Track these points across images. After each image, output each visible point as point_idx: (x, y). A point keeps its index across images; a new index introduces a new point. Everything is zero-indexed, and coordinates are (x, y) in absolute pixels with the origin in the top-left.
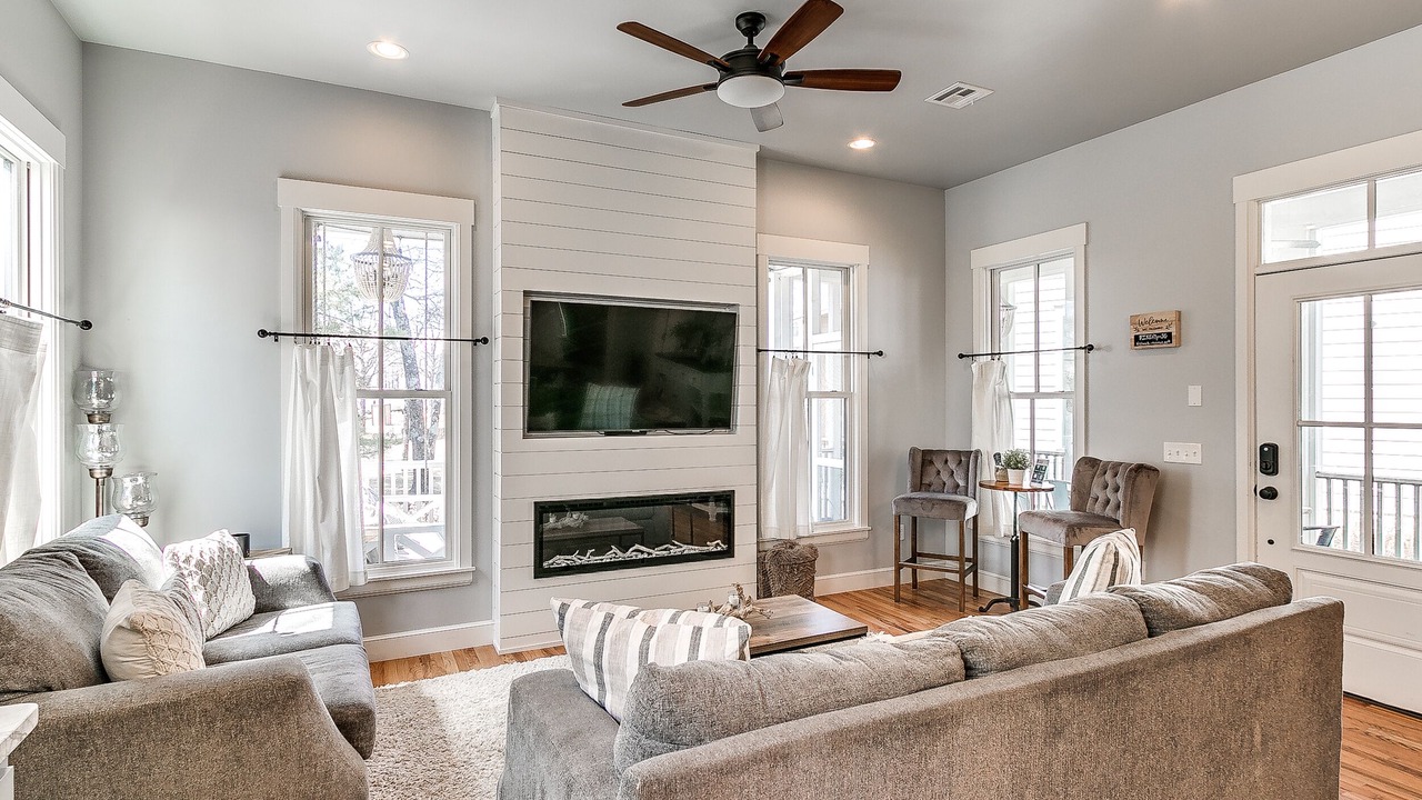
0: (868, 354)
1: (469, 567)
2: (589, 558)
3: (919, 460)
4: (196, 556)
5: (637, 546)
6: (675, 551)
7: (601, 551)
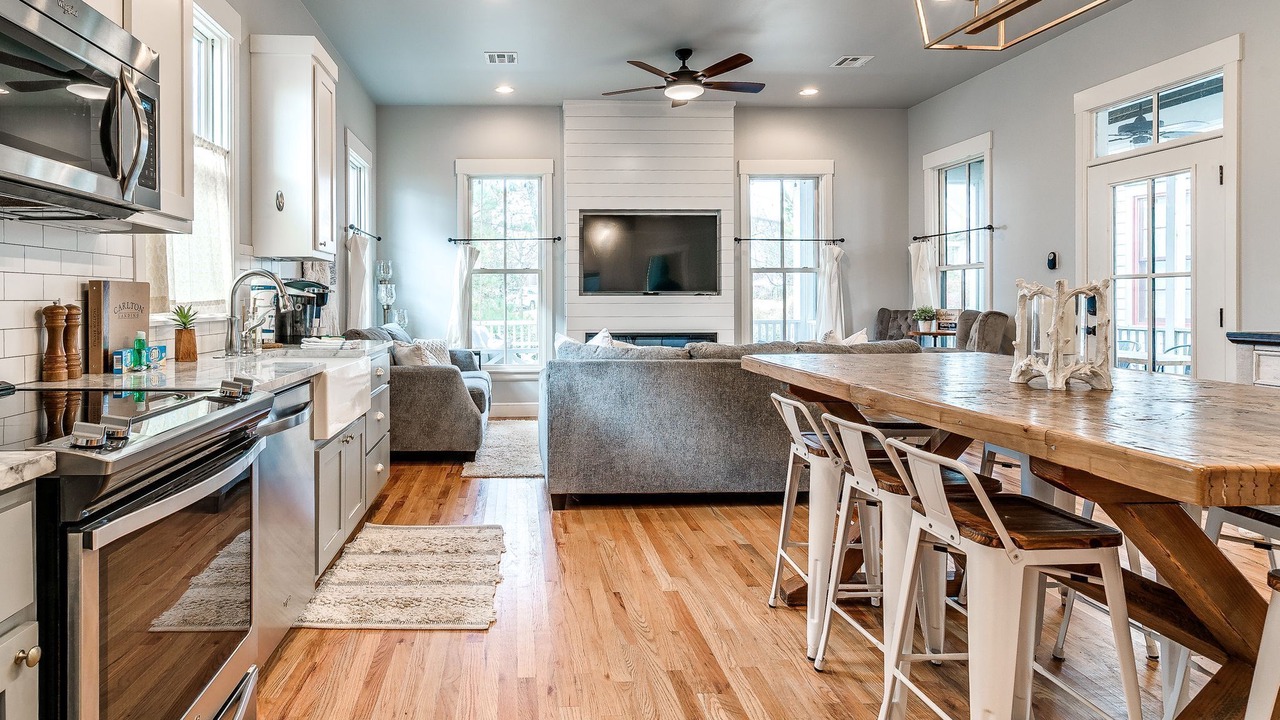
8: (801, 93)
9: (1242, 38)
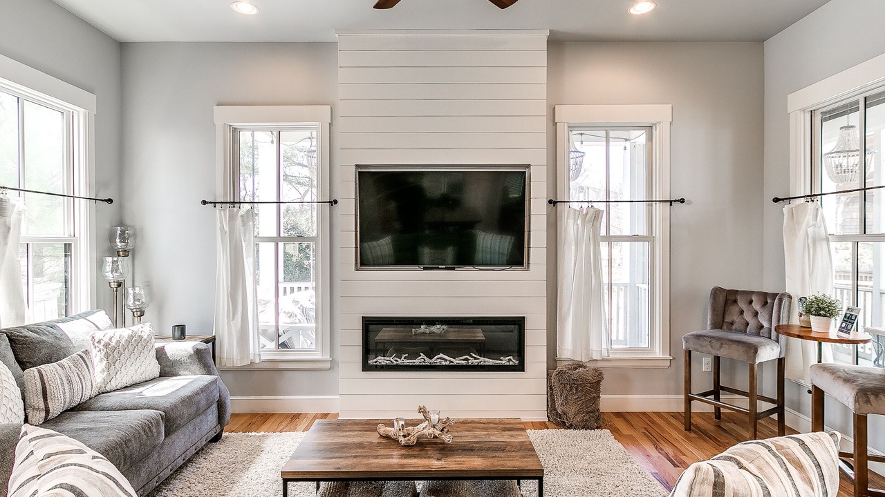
0: (671, 202)
1: (328, 358)
2: (403, 361)
3: (721, 299)
4: (106, 340)
5: (441, 355)
6: (472, 362)
7: (414, 355)
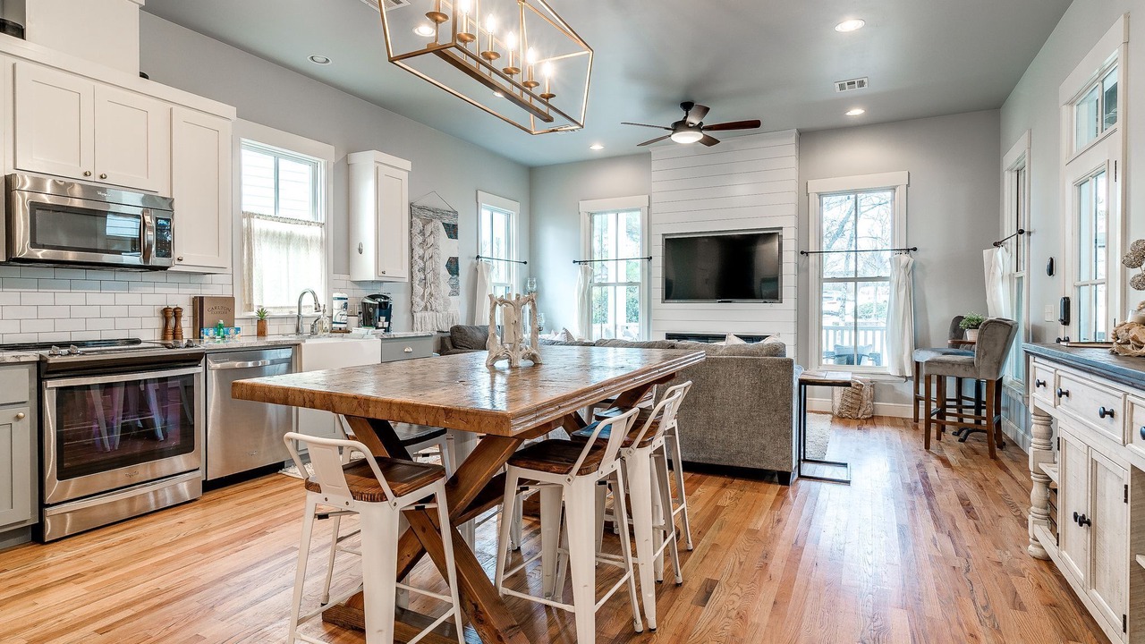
8: (848, 114)
9: (1127, 17)
